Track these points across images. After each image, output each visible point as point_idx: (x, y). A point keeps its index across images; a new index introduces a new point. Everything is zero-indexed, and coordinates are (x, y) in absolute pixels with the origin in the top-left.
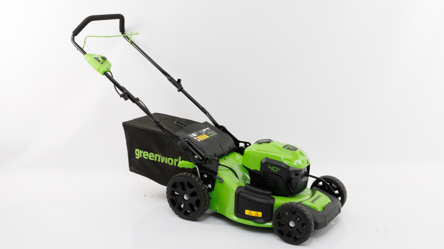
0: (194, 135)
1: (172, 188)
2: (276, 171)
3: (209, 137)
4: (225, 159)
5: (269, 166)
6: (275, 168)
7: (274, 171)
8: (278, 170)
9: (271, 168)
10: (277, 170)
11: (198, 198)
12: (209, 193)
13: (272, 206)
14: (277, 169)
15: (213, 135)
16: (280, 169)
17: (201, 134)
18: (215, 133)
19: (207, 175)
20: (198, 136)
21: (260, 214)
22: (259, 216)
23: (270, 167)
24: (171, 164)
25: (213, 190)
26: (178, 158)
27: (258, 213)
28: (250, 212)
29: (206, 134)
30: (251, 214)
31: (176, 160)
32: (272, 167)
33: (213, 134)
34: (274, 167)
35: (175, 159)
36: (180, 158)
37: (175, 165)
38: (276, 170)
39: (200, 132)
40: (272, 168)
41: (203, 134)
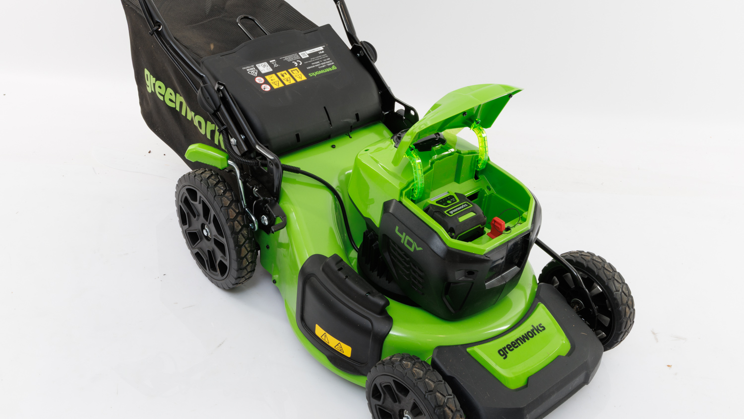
0: (264, 67)
3: (304, 78)
4: (333, 147)
5: (397, 228)
6: (411, 241)
7: (407, 245)
8: (418, 249)
9: (403, 236)
10: (415, 248)
12: (265, 235)
13: (380, 339)
14: (414, 245)
15: (322, 72)
16: (420, 249)
17: (287, 66)
18: (331, 66)
20: (275, 71)
21: (347, 351)
22: (344, 354)
23: (399, 230)
24: (202, 132)
27: (343, 345)
28: (325, 335)
29: (303, 69)
30: (326, 340)
31: (210, 126)
32: (404, 234)
33: (327, 67)
34: (409, 238)
38: (411, 247)
39: (288, 58)
40: (404, 239)
41: (293, 66)
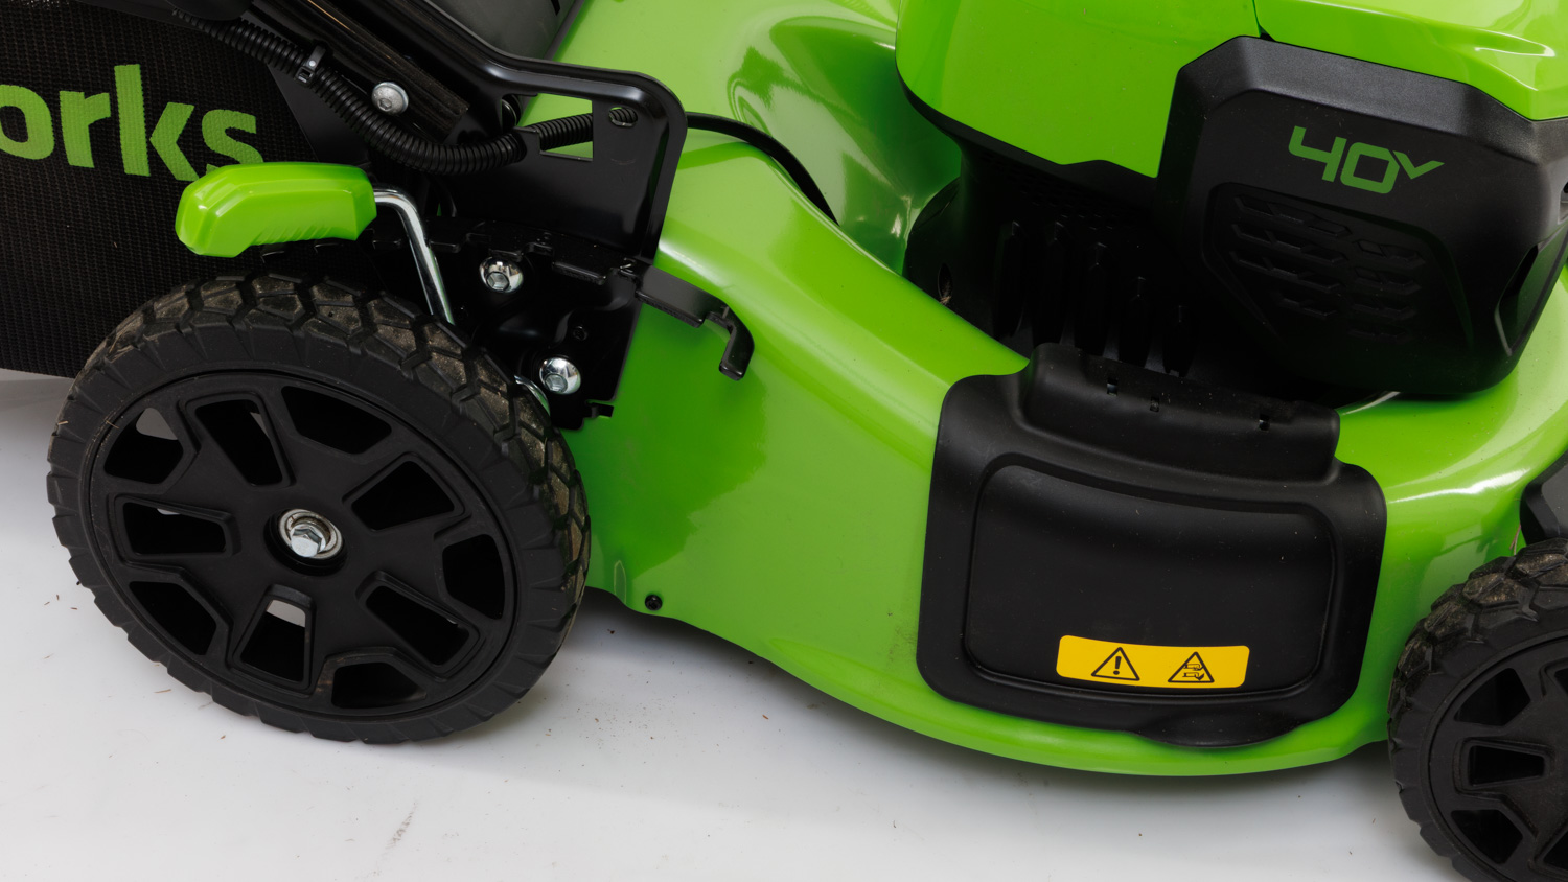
1: (116, 486)
2: (1385, 186)
5: (1299, 133)
6: (1378, 153)
7: (1349, 179)
8: (1414, 172)
9: (1330, 159)
10: (1402, 173)
11: (468, 531)
12: (569, 437)
14: (1399, 164)
16: (1433, 165)
19: (522, 267)
21: (1228, 666)
22: (1218, 684)
23: (1306, 142)
24: (37, 146)
25: (608, 411)
26: (103, 83)
28: (1118, 658)
30: (1125, 671)
31: (81, 110)
32: (1337, 142)
34: (1360, 149)
35: (69, 99)
36: (129, 79)
37: (80, 154)
38: (1379, 178)
40: (1339, 162)
